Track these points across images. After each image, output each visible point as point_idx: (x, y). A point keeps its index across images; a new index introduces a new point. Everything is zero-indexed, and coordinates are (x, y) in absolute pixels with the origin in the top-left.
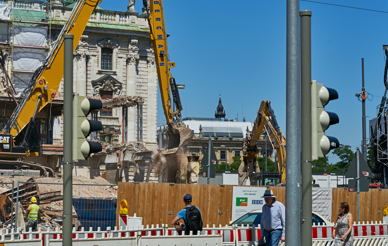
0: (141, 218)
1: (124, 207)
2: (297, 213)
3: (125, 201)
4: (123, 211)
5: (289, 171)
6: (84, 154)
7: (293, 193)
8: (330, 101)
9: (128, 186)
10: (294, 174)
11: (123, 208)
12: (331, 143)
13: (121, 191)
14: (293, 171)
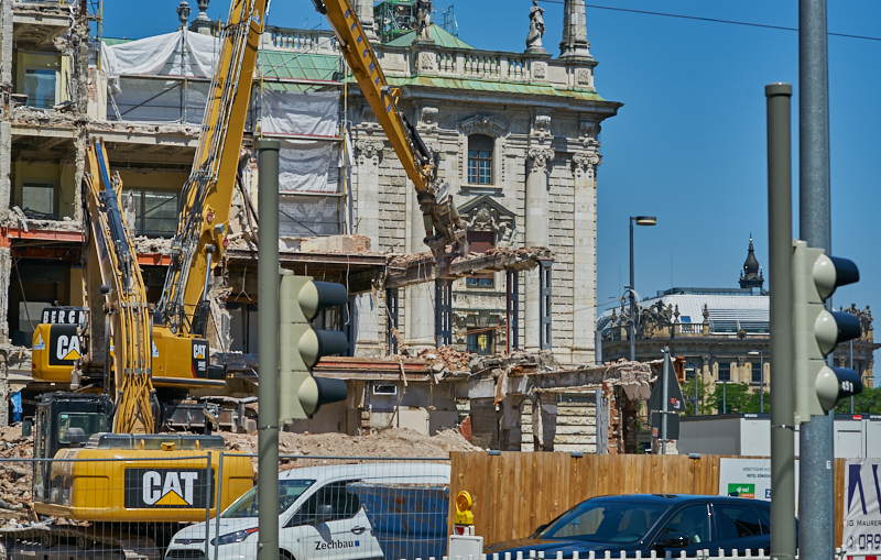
0: (481, 538)
1: (465, 507)
2: (824, 527)
3: (467, 495)
4: (461, 517)
5: (807, 434)
6: (304, 404)
7: (815, 483)
8: (839, 288)
9: (474, 460)
10: (817, 439)
11: (463, 510)
12: (840, 383)
13: (458, 472)
14: (816, 433)
